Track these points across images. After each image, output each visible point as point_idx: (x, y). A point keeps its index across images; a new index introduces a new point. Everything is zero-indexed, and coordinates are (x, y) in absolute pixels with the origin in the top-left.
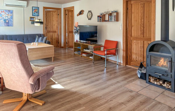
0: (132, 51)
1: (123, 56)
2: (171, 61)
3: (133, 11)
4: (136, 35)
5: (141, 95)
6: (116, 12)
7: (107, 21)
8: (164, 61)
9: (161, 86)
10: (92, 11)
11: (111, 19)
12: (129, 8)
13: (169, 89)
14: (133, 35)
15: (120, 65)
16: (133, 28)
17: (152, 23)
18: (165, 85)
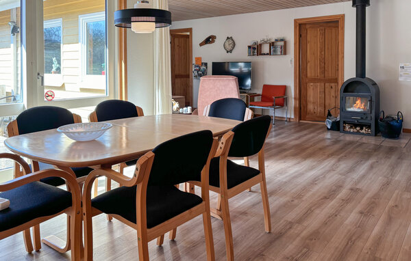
0: (308, 98)
1: (295, 108)
2: (371, 101)
3: (309, 39)
4: (313, 75)
5: (340, 141)
6: (282, 40)
7: (268, 54)
8: (361, 103)
9: (358, 133)
10: (233, 38)
11: (275, 51)
12: (303, 36)
13: (368, 134)
14: (309, 75)
15: (290, 121)
16: (309, 64)
17: (340, 56)
18: (363, 131)
